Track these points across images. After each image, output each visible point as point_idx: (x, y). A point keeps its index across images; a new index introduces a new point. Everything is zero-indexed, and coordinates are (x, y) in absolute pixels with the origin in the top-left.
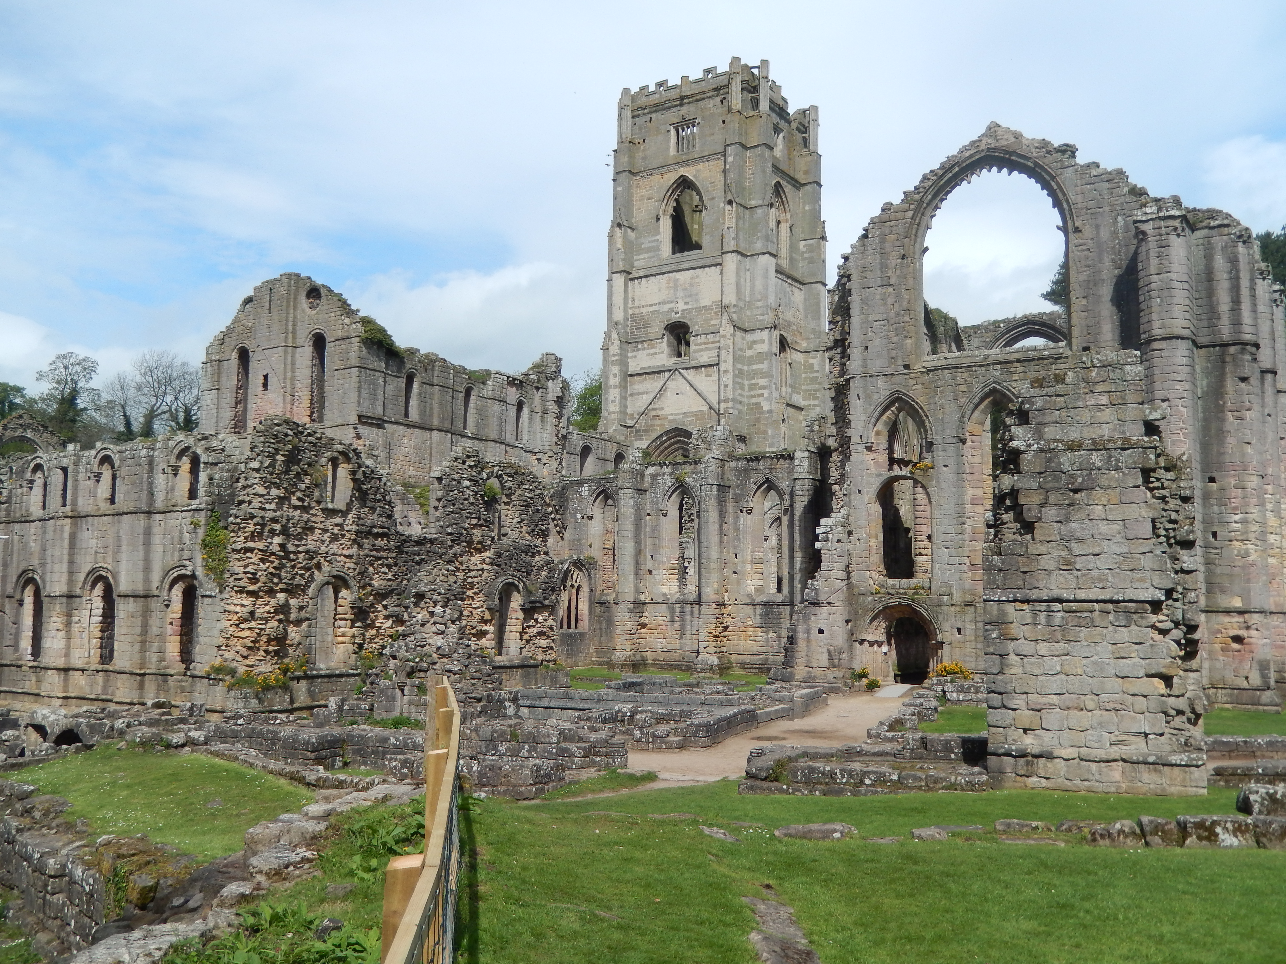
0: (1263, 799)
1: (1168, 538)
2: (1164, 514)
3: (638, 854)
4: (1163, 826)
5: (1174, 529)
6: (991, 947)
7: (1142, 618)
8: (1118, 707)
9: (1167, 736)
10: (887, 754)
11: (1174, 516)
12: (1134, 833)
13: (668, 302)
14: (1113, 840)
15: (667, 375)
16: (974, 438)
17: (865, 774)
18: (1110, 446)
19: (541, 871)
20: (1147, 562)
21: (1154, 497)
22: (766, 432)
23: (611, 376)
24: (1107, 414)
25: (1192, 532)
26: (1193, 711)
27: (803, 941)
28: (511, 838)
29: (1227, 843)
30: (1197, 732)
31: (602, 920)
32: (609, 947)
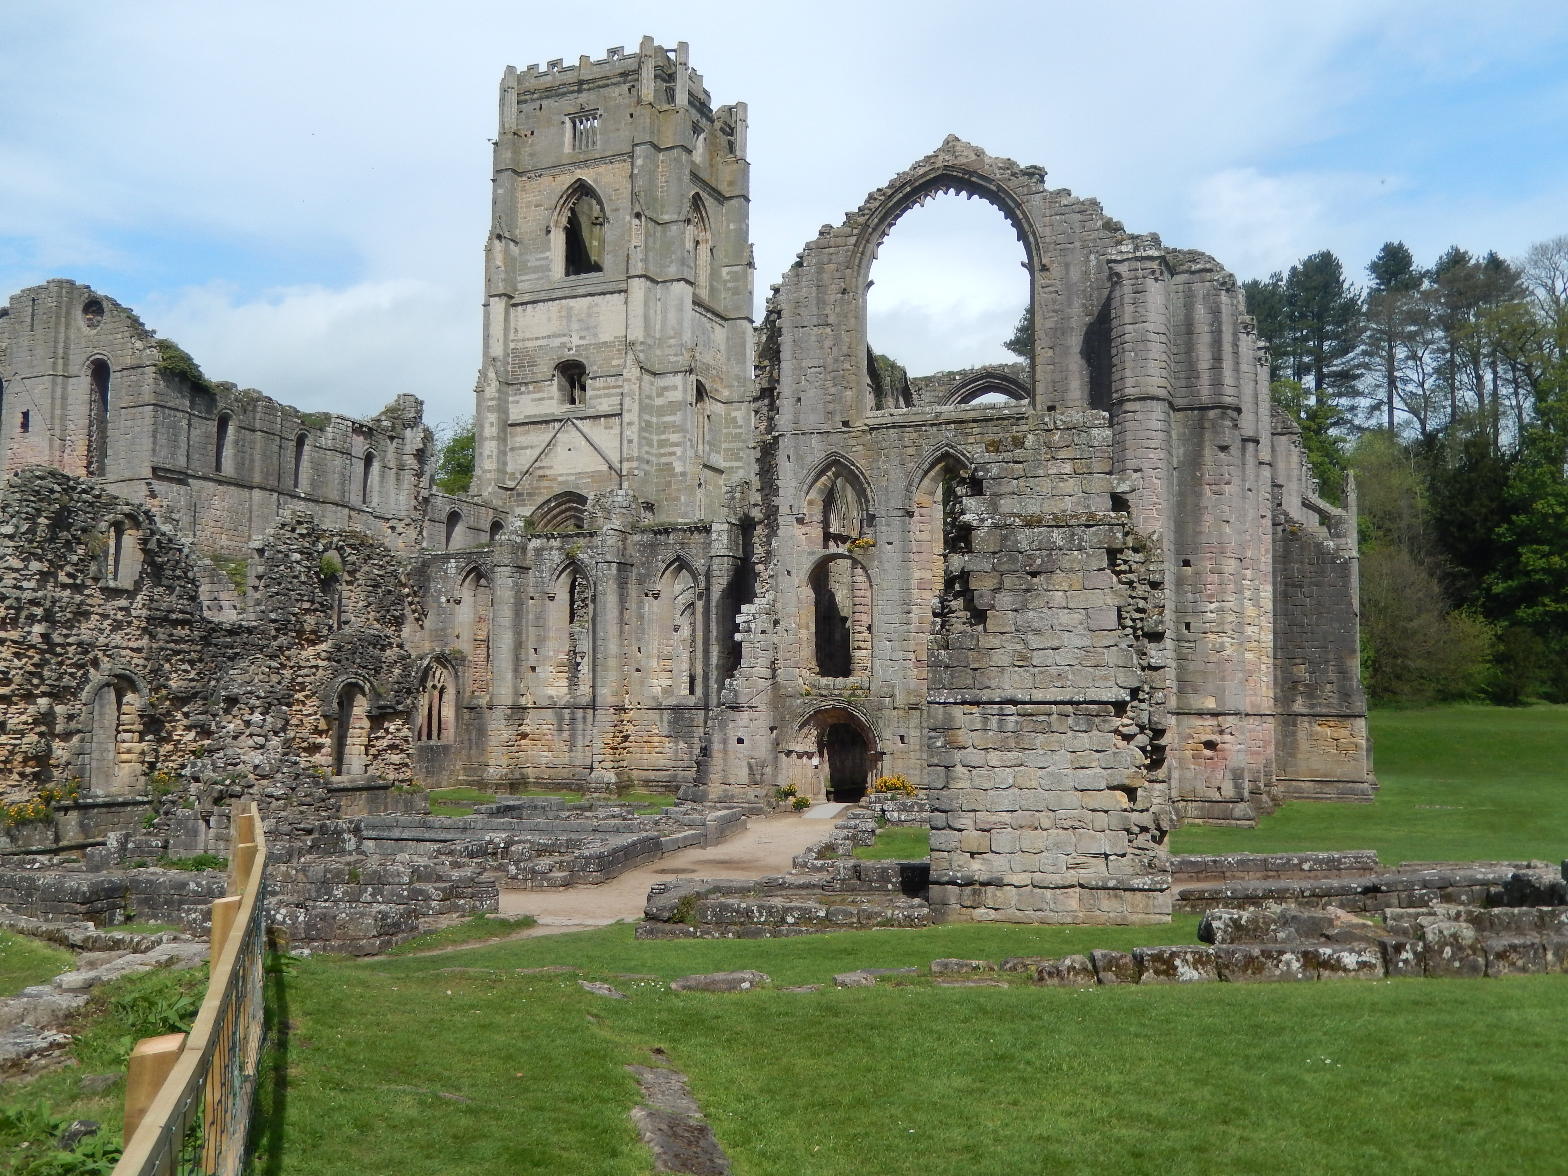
0: (1227, 926)
1: (1135, 629)
2: (1131, 601)
3: (498, 1019)
4: (1117, 959)
5: (1141, 619)
6: (917, 1110)
7: (1105, 721)
8: (1077, 824)
9: (1129, 856)
10: (814, 886)
11: (1142, 604)
12: (1085, 969)
13: (559, 336)
14: (1062, 978)
15: (557, 425)
16: (923, 511)
17: (788, 910)
18: (1072, 522)
19: (372, 1045)
20: (1111, 657)
21: (1120, 582)
22: (678, 499)
23: (487, 425)
24: (1070, 486)
25: (1161, 622)
26: (1158, 828)
27: (698, 1115)
28: (336, 1006)
29: (1187, 977)
30: (1162, 852)
31: (447, 1104)
32: (455, 1137)
